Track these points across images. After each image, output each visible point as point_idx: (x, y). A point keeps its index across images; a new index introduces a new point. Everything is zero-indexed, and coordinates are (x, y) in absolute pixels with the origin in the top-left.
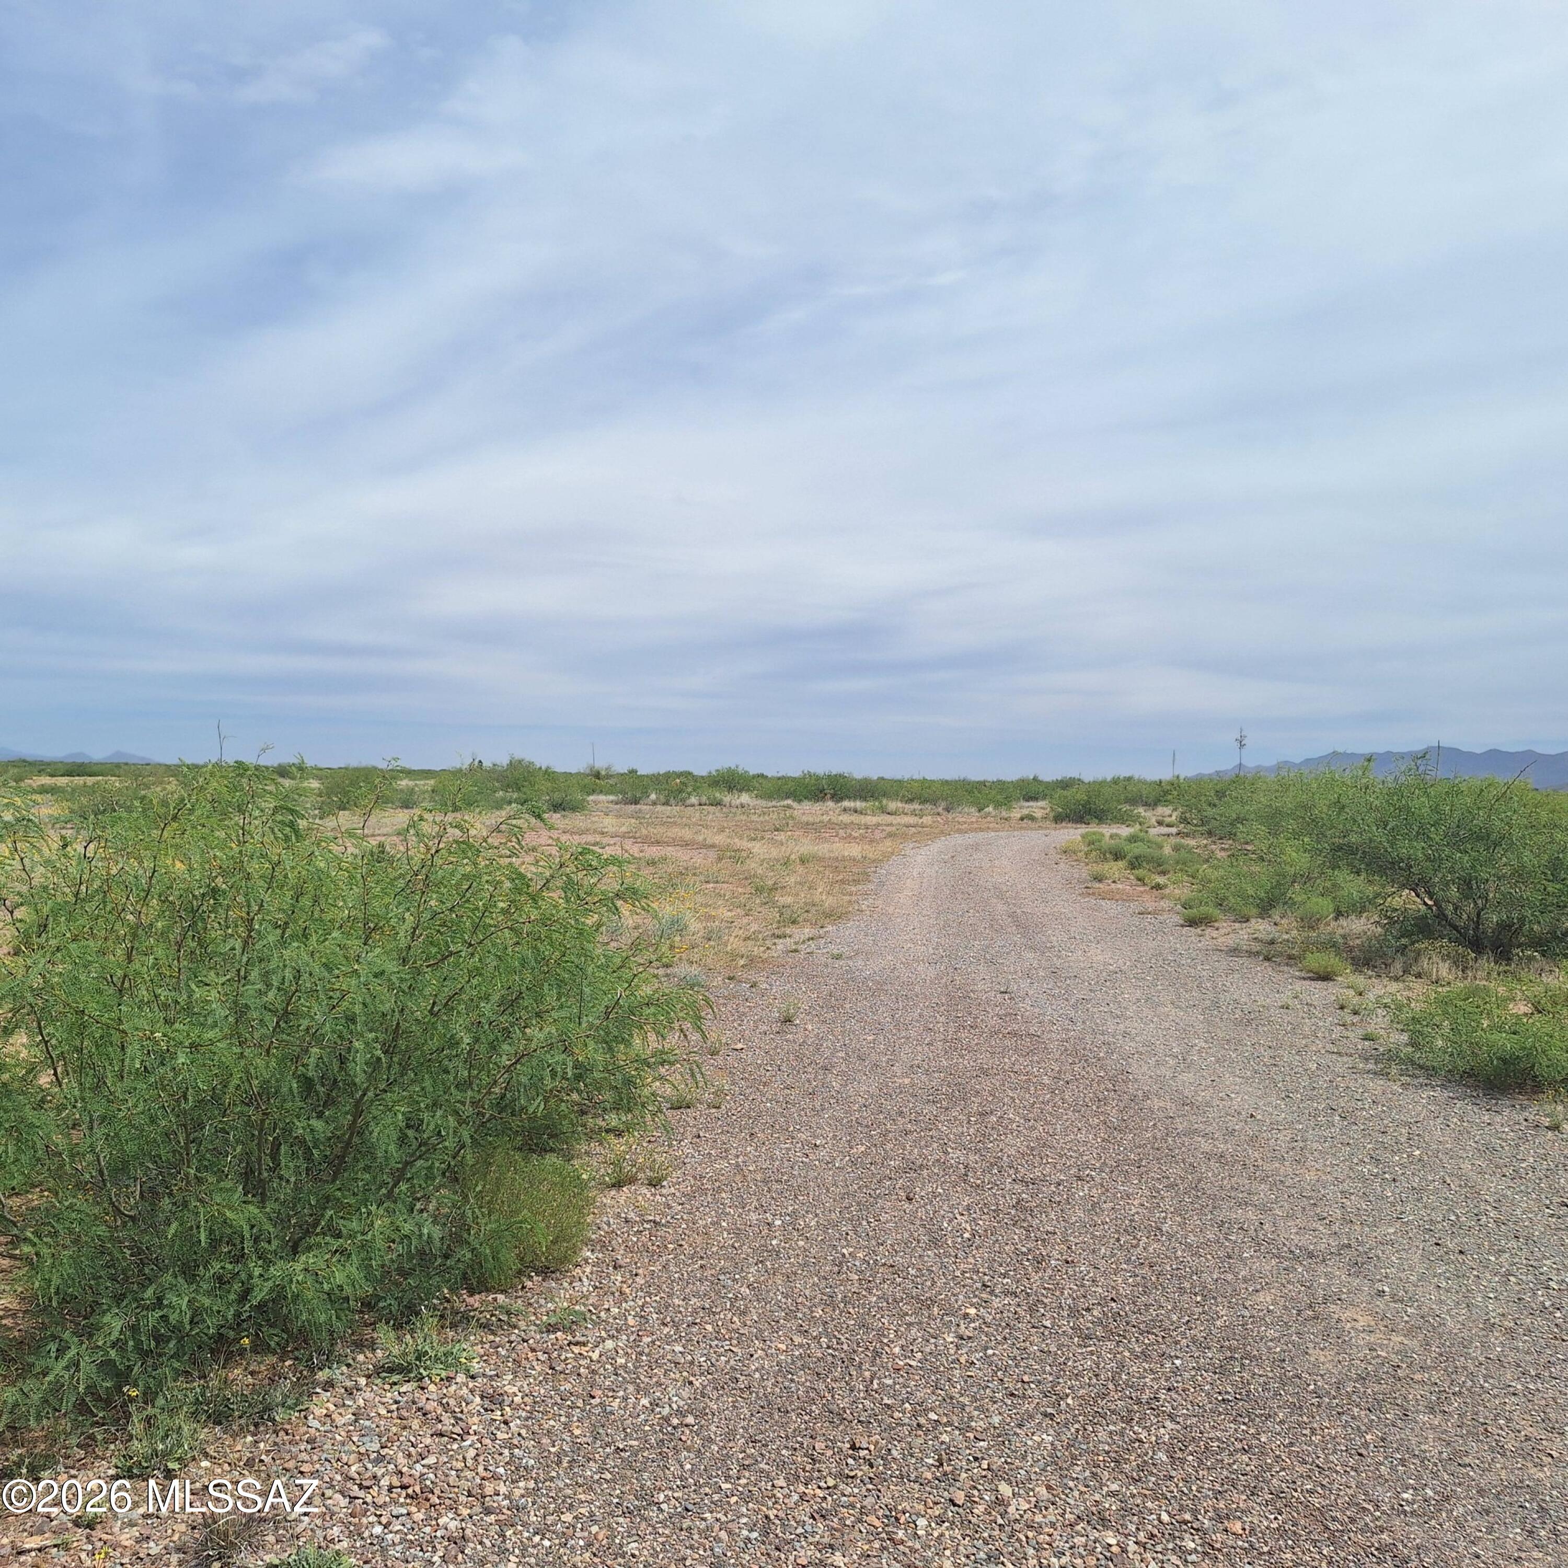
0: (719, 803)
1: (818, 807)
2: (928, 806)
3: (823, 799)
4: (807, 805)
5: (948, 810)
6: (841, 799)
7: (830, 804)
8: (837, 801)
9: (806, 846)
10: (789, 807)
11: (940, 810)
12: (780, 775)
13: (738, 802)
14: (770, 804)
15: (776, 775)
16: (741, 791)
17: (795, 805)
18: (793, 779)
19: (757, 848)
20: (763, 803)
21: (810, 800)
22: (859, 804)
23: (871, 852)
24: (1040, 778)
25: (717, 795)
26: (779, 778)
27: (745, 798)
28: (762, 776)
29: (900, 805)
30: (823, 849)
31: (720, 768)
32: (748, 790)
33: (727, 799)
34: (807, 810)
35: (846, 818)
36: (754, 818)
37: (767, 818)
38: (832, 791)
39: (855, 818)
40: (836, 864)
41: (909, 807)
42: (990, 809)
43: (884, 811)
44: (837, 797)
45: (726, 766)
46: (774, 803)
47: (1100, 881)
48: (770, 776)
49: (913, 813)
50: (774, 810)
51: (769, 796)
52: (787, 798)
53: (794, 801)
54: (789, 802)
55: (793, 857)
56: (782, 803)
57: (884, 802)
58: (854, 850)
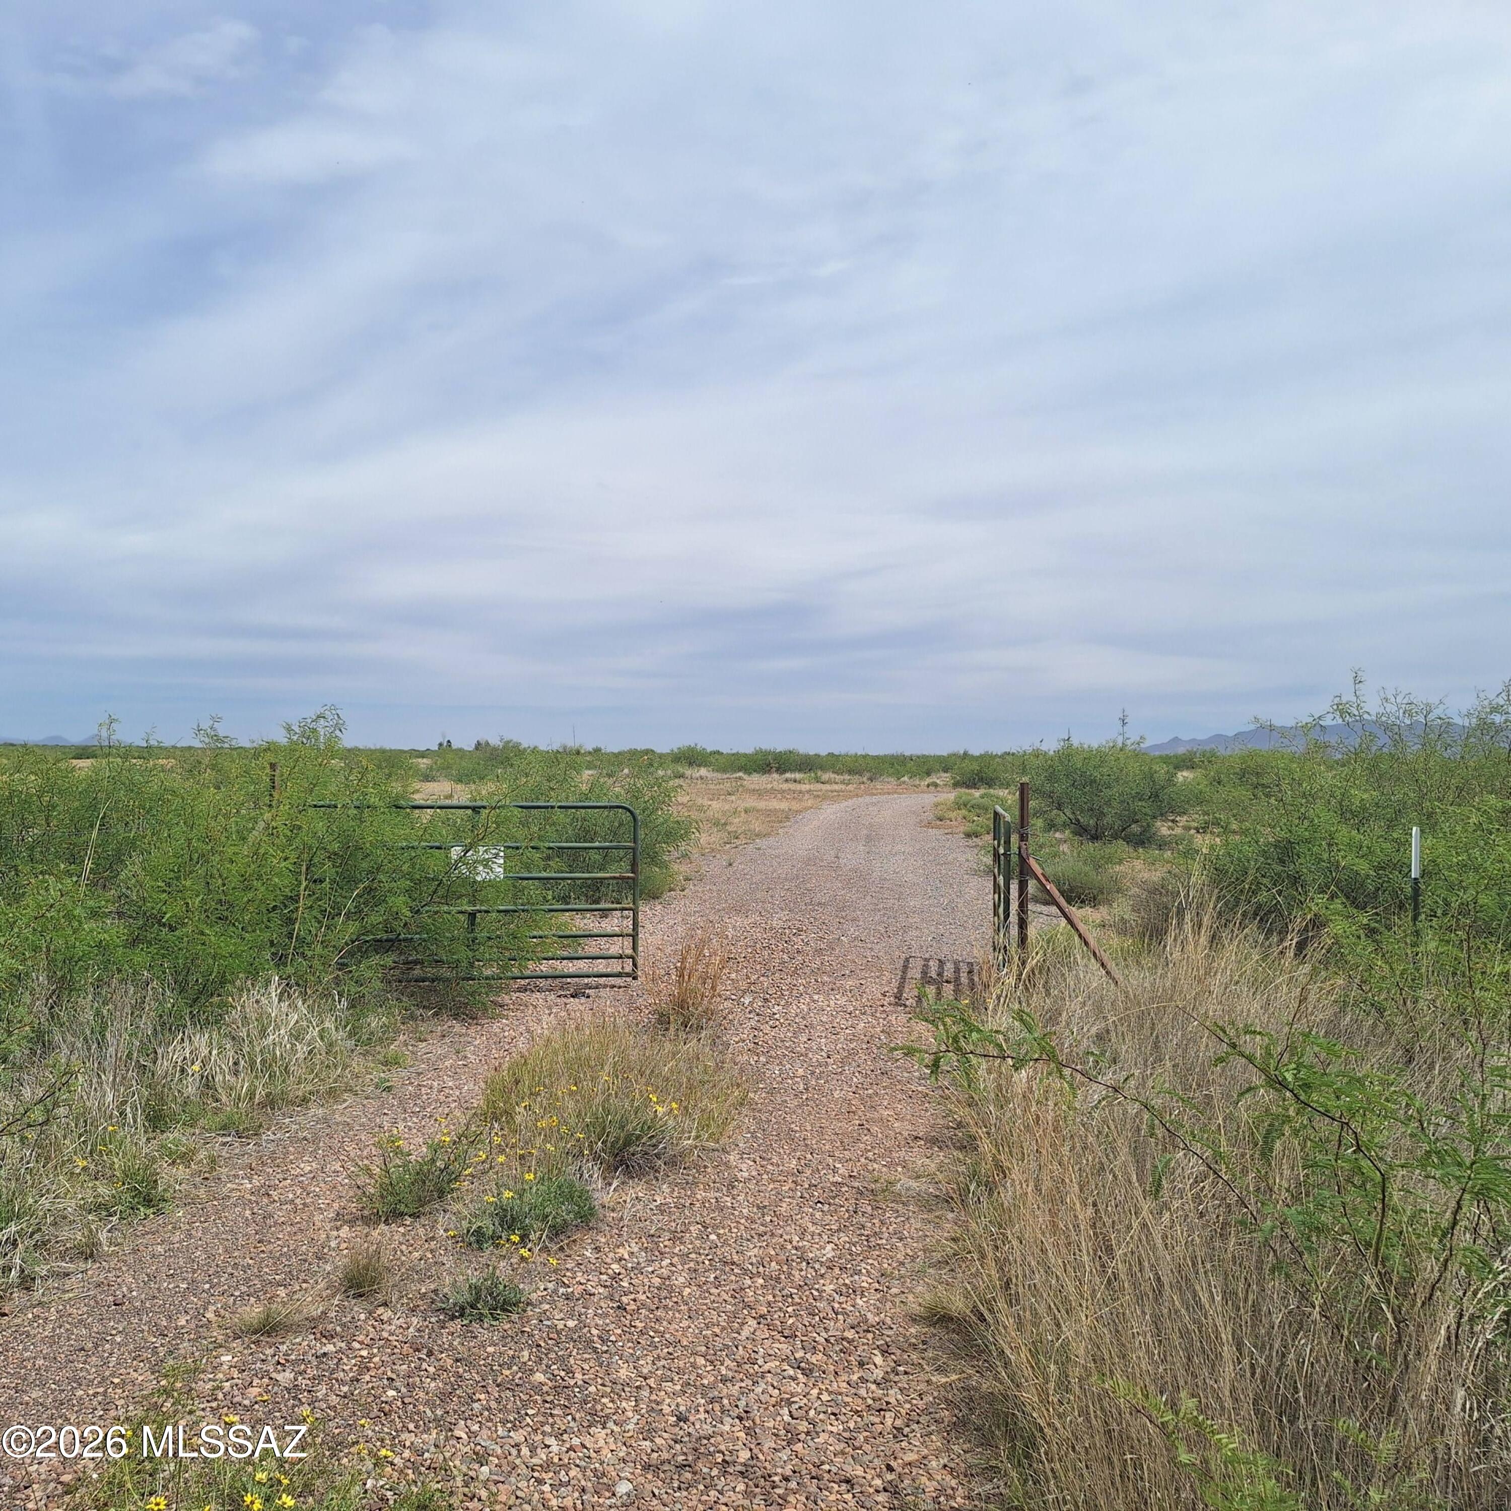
0: (682, 776)
1: (765, 778)
2: (857, 777)
3: (769, 772)
4: (755, 777)
5: (871, 779)
6: (785, 771)
7: (775, 776)
8: (781, 774)
9: (751, 802)
10: (740, 778)
11: (865, 779)
12: (734, 751)
13: (698, 775)
14: (725, 776)
15: (729, 752)
16: (700, 766)
17: (745, 777)
18: (745, 755)
19: (715, 804)
20: (719, 775)
21: (758, 773)
22: (798, 776)
23: (795, 806)
24: (970, 753)
25: (681, 769)
26: (733, 755)
27: (703, 771)
28: (718, 752)
29: (832, 776)
30: (762, 805)
31: (681, 746)
32: (705, 766)
33: (688, 772)
34: (756, 780)
35: (785, 786)
36: (712, 787)
37: (722, 786)
38: (777, 765)
39: (792, 786)
40: (769, 813)
41: (838, 778)
42: (906, 778)
43: (818, 780)
44: (781, 770)
45: (687, 744)
46: (728, 775)
47: (941, 820)
48: (725, 752)
49: (843, 782)
50: (727, 781)
51: (724, 771)
52: (740, 771)
53: (745, 773)
54: (741, 774)
55: (739, 809)
56: (734, 776)
57: (819, 773)
58: (784, 805)
